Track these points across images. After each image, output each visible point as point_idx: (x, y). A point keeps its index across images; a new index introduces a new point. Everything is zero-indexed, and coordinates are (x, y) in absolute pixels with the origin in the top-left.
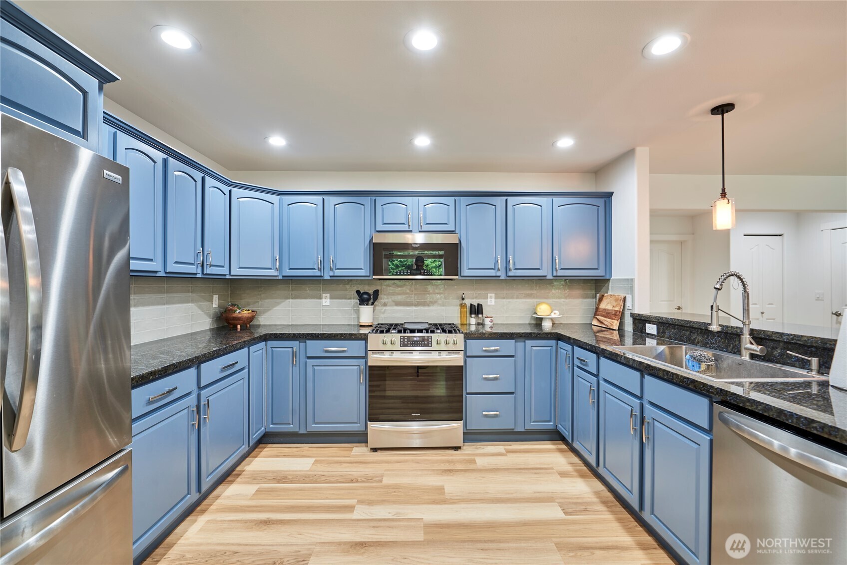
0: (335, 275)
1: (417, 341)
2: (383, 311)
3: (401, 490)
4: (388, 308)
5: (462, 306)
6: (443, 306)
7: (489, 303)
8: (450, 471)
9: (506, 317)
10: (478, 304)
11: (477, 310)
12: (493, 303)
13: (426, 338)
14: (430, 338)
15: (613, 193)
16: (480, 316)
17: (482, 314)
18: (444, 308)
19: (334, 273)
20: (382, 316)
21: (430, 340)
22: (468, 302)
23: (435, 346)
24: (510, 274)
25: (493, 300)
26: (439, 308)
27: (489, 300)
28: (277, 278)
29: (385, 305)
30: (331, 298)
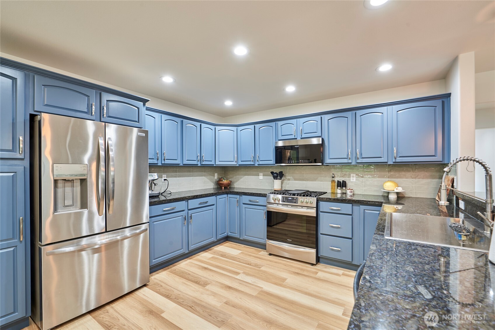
0: (260, 164)
1: (290, 200)
2: (288, 183)
3: (265, 274)
4: (290, 181)
5: (333, 181)
6: (321, 181)
7: (352, 180)
8: (298, 274)
9: (364, 190)
10: (343, 181)
11: (342, 185)
12: (354, 180)
13: (295, 198)
14: (297, 198)
15: (450, 94)
16: (344, 188)
17: (346, 187)
18: (322, 182)
19: (259, 162)
20: (288, 186)
21: (297, 200)
22: (336, 179)
23: (299, 204)
24: (358, 161)
25: (355, 178)
26: (319, 182)
27: (351, 178)
28: (236, 166)
29: (289, 180)
30: (263, 176)
